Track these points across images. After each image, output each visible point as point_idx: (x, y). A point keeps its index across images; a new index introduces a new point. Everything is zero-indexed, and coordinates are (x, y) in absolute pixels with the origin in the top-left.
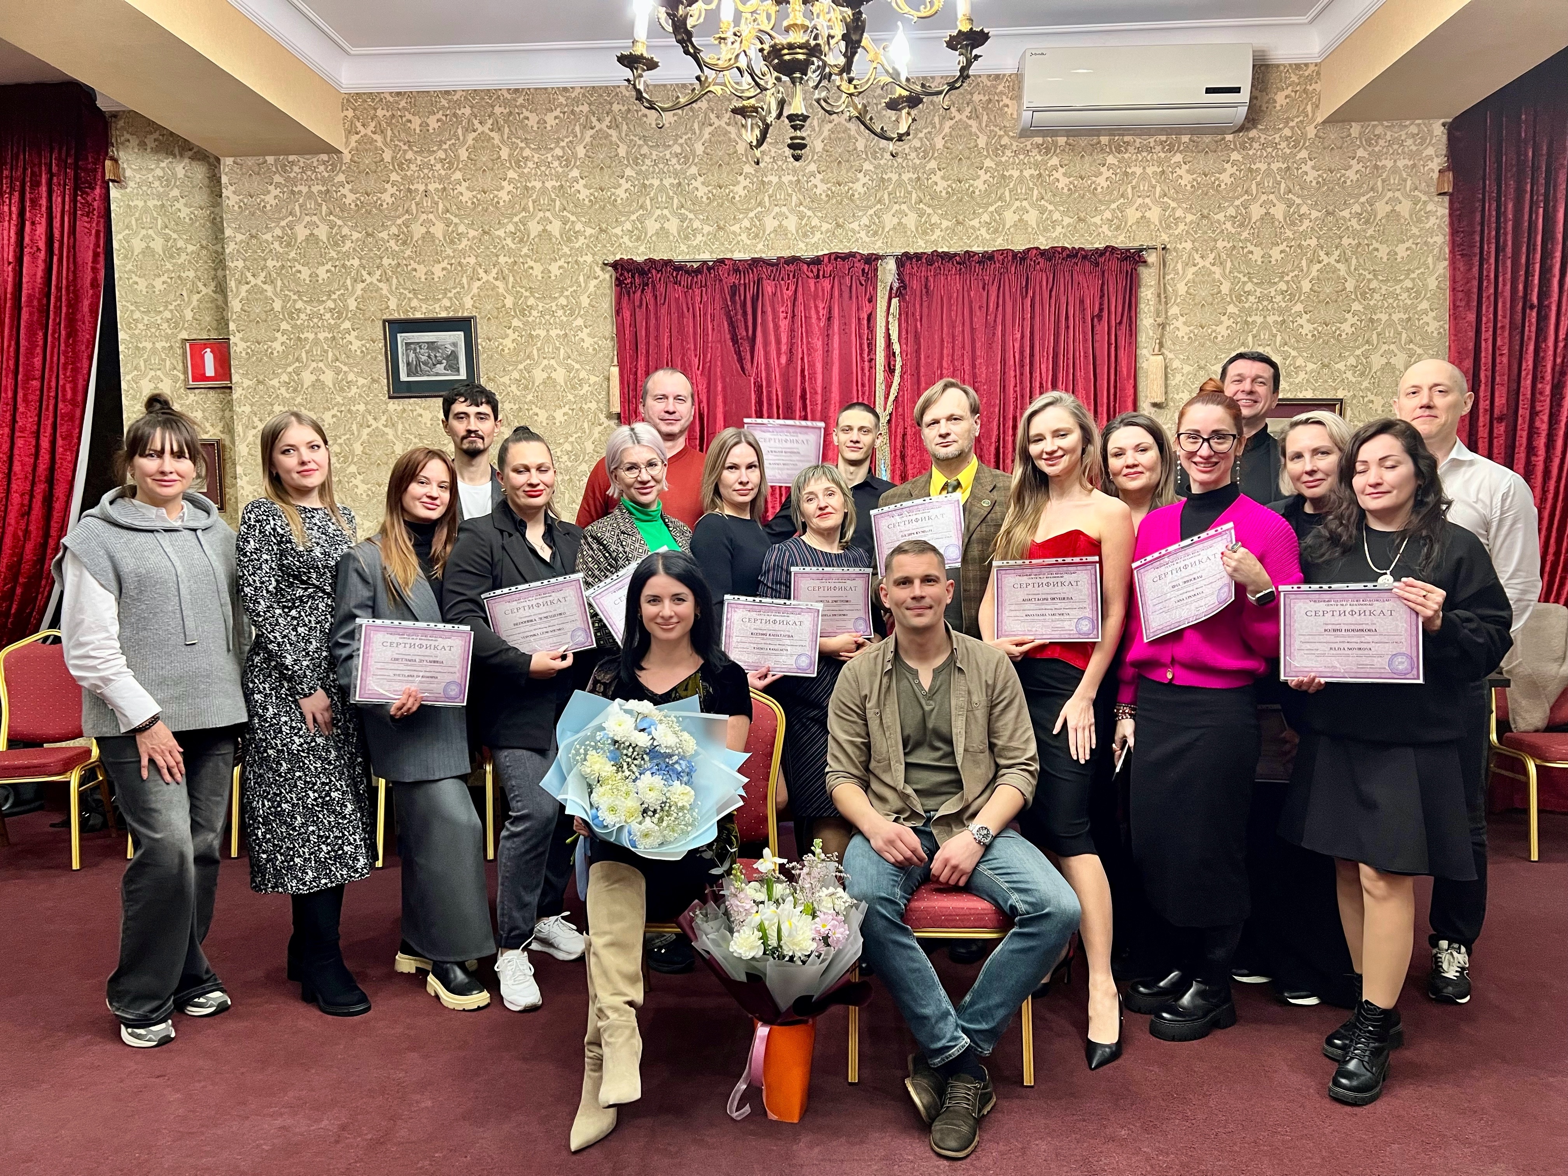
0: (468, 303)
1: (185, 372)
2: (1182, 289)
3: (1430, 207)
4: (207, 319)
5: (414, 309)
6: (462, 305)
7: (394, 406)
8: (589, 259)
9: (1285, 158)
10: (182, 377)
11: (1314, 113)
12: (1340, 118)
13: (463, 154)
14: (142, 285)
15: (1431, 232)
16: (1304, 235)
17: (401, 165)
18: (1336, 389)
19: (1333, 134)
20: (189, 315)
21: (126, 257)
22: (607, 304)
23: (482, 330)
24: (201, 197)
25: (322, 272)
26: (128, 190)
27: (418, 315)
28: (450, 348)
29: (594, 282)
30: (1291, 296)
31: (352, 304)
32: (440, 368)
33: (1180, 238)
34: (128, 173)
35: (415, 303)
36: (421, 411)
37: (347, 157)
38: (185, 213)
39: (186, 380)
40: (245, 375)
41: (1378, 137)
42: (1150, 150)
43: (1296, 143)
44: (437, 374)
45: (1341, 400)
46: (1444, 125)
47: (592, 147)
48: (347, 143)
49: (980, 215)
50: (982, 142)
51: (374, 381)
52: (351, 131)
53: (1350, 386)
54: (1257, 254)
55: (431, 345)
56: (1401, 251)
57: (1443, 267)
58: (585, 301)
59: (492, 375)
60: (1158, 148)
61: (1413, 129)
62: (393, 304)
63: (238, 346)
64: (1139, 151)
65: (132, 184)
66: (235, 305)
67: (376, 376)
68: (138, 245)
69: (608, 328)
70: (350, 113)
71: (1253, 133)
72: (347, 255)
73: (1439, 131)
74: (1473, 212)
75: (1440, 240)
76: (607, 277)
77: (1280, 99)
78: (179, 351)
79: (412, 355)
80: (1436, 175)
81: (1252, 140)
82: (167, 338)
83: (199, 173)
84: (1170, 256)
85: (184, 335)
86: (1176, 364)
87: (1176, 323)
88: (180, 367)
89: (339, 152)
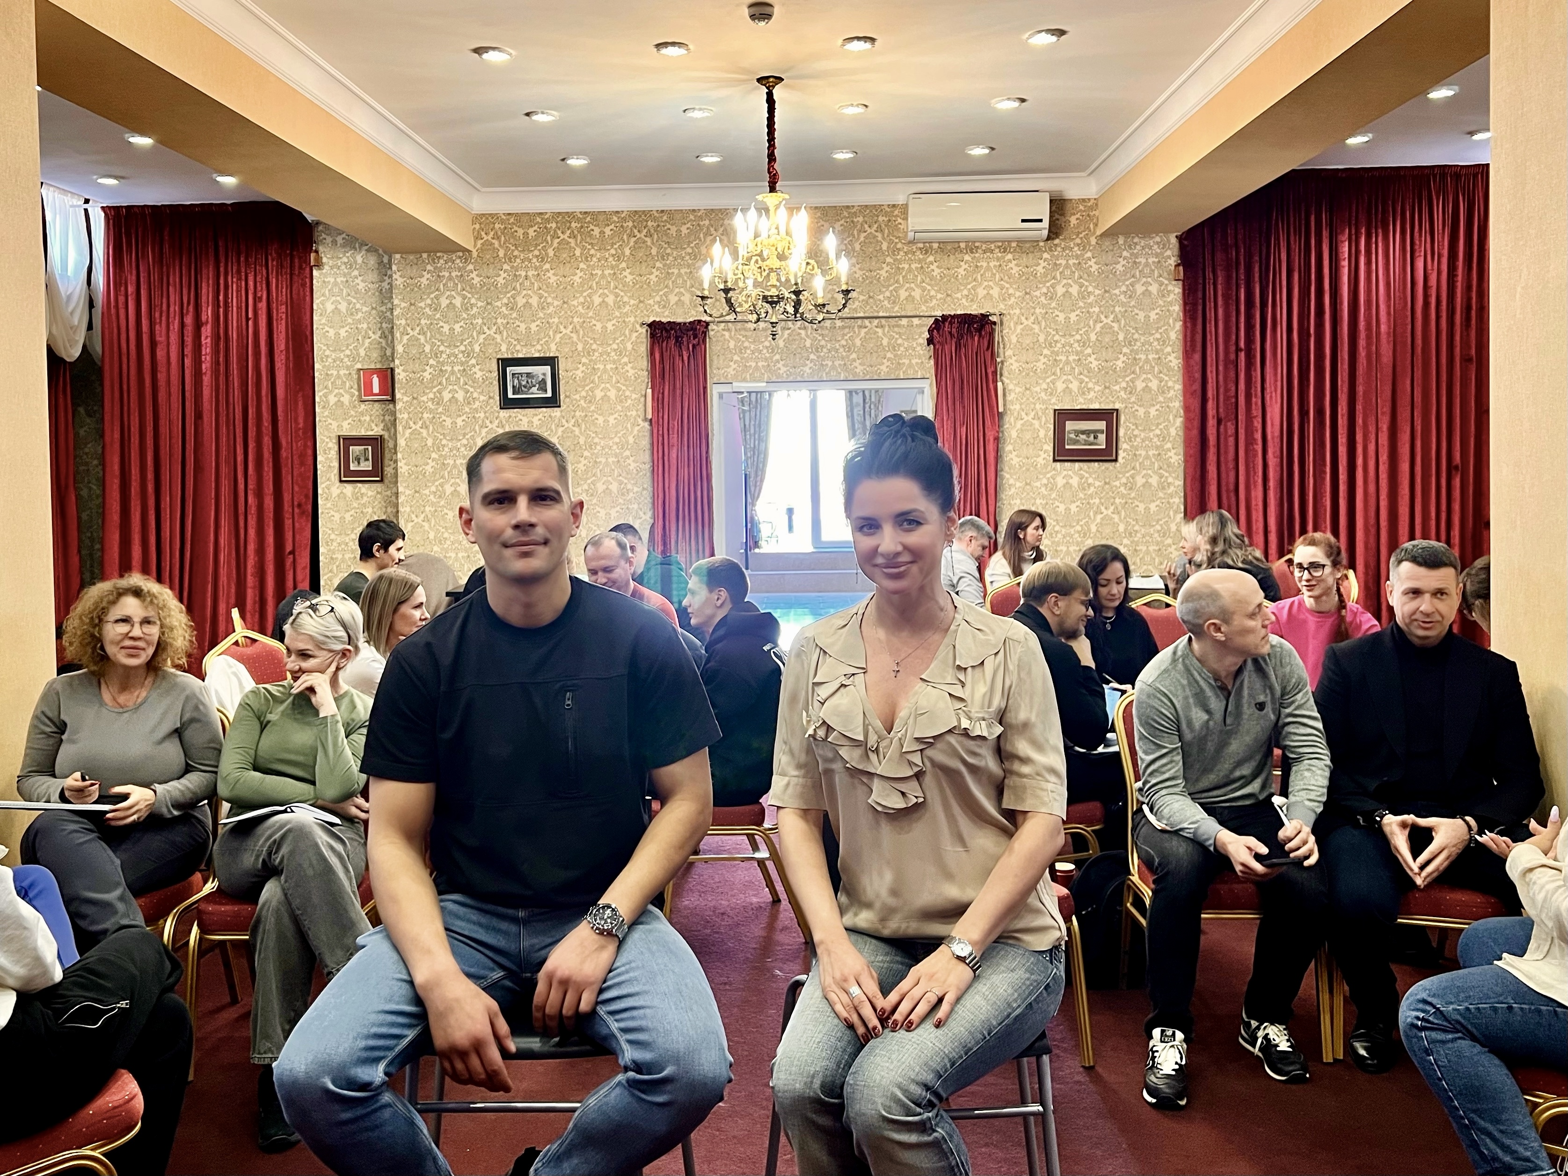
0: (553, 347)
1: (359, 390)
2: (1014, 339)
3: (1170, 288)
4: (375, 355)
5: (518, 351)
6: (549, 349)
7: (504, 414)
8: (632, 319)
9: (1077, 257)
10: (357, 393)
11: (1094, 229)
12: (1111, 233)
13: (551, 253)
14: (332, 333)
15: (1171, 303)
16: (1091, 305)
17: (510, 259)
18: (1114, 403)
19: (1107, 243)
20: (362, 352)
21: (321, 315)
22: (643, 348)
23: (562, 365)
24: (373, 276)
25: (457, 327)
26: (324, 271)
27: (520, 356)
28: (541, 377)
29: (635, 334)
30: (1084, 344)
31: (477, 348)
32: (534, 389)
33: (1012, 307)
34: (324, 260)
35: (518, 347)
36: (520, 417)
37: (475, 254)
38: (361, 286)
39: (360, 396)
40: (405, 394)
41: (1136, 244)
42: (992, 251)
43: (1084, 247)
44: (533, 393)
45: (1117, 410)
46: (1177, 237)
47: (634, 249)
48: (475, 246)
49: (884, 292)
50: (885, 246)
51: (490, 398)
52: (478, 237)
53: (1123, 401)
54: (1062, 317)
55: (528, 375)
56: (1153, 315)
57: (1179, 325)
58: (629, 346)
59: (568, 394)
60: (997, 250)
61: (1158, 239)
62: (504, 348)
63: (400, 375)
64: (985, 252)
65: (326, 267)
66: (400, 349)
67: (492, 395)
68: (330, 307)
69: (644, 363)
70: (477, 226)
71: (1057, 241)
72: (474, 316)
73: (1174, 241)
74: (1196, 291)
75: (1177, 308)
76: (643, 330)
77: (1073, 220)
78: (355, 377)
79: (516, 381)
80: (1173, 268)
81: (1056, 245)
82: (348, 368)
83: (372, 261)
84: (1005, 319)
85: (359, 366)
86: (1011, 387)
87: (1010, 361)
88: (356, 386)
89: (469, 251)
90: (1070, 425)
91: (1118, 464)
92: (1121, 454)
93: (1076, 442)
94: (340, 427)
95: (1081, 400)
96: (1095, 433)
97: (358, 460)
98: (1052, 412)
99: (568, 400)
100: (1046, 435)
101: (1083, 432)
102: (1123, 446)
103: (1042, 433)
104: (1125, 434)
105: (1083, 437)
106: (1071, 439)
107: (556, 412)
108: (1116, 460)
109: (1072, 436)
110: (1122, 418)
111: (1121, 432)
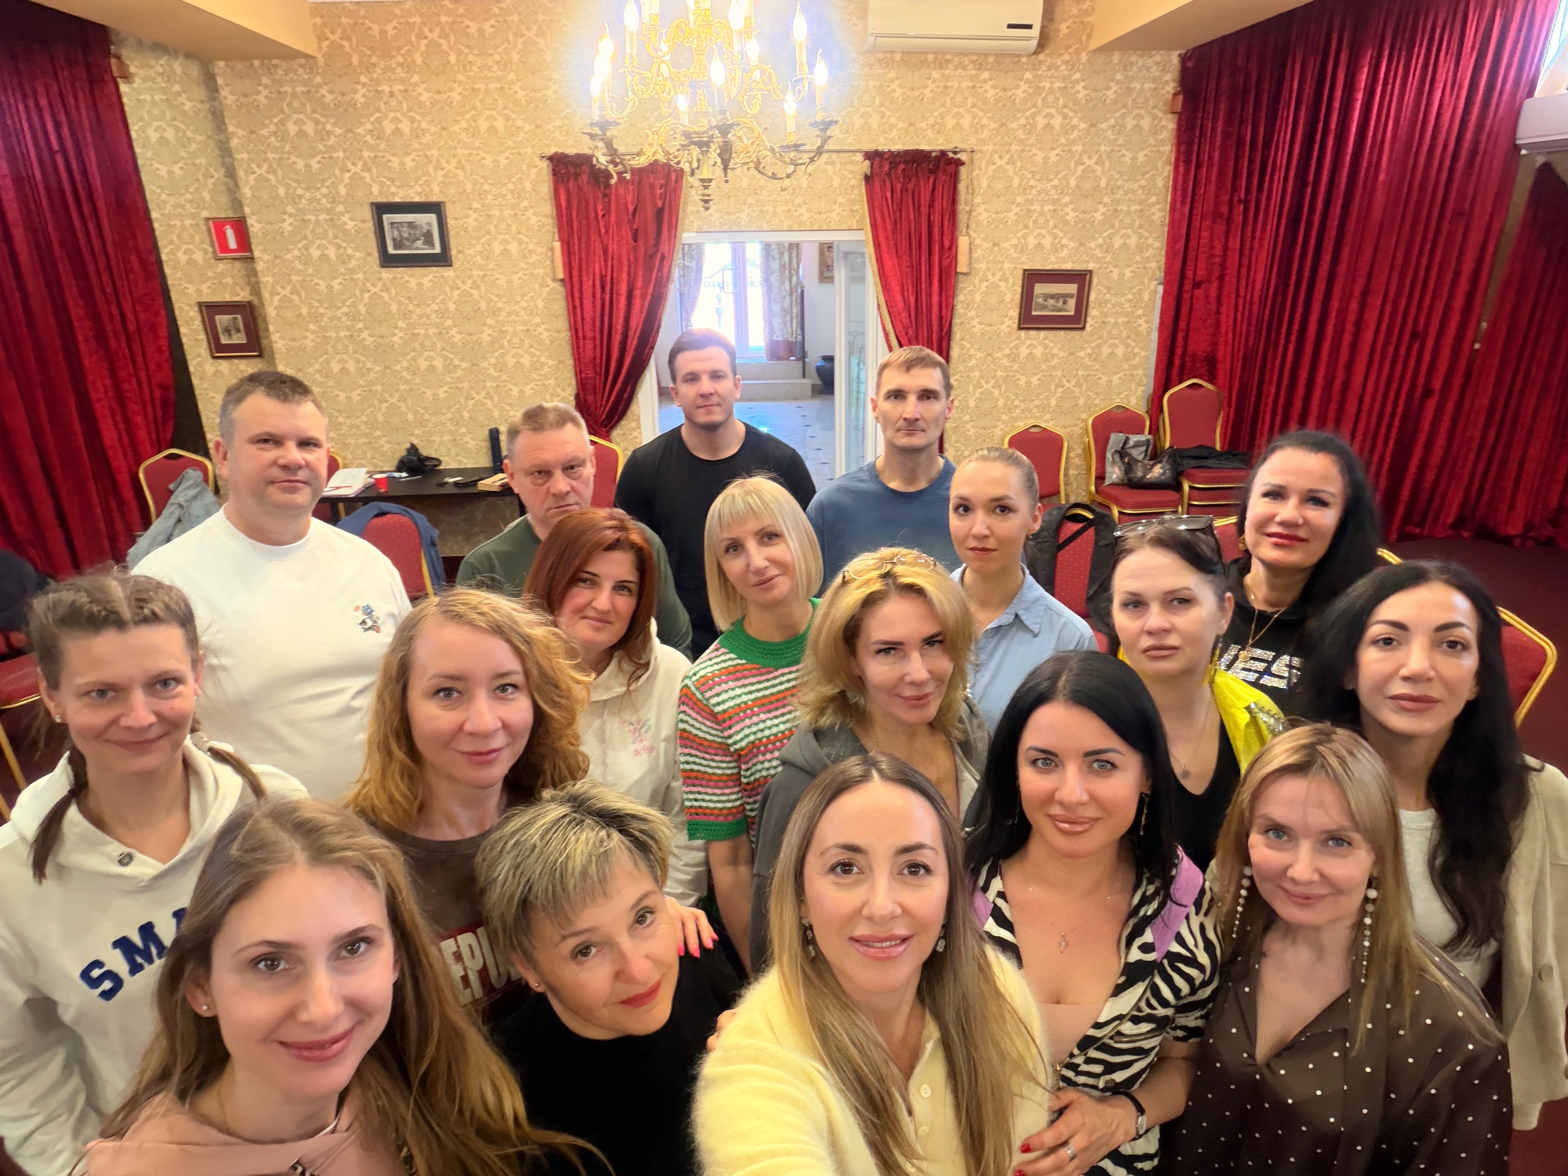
0: (436, 189)
1: (212, 245)
3: (1164, 122)
4: (224, 199)
5: (393, 194)
6: (432, 192)
7: (387, 274)
8: (529, 150)
9: (1064, 78)
10: (210, 249)
11: (1087, 41)
12: (1107, 50)
13: (418, 59)
14: (163, 171)
15: (1162, 142)
16: (1074, 142)
17: (368, 68)
18: (1088, 262)
19: (1100, 62)
20: (207, 197)
21: (144, 146)
22: (546, 187)
23: (451, 212)
24: (200, 92)
25: (314, 162)
26: (133, 85)
27: (397, 199)
28: (426, 228)
29: (535, 170)
30: (1062, 190)
31: (343, 191)
32: (419, 243)
33: (984, 142)
34: (131, 69)
35: (393, 189)
36: (407, 278)
37: (321, 61)
38: (188, 106)
39: (214, 252)
40: (264, 251)
41: (1132, 64)
42: (965, 67)
43: (1072, 65)
44: (417, 249)
45: (1091, 272)
46: (1179, 56)
48: (320, 48)
51: (368, 254)
52: (321, 37)
53: (1098, 260)
54: (1039, 156)
55: (411, 225)
56: (1141, 157)
57: (1169, 170)
58: (529, 186)
59: (460, 248)
60: (971, 66)
61: (1158, 58)
62: (375, 190)
63: (255, 226)
64: (956, 68)
65: (138, 80)
66: (247, 192)
67: (369, 250)
68: (154, 136)
69: (547, 208)
70: (319, 21)
71: (1042, 57)
72: (333, 148)
73: (1175, 61)
74: (1194, 128)
75: (1168, 149)
76: (545, 165)
77: (1063, 28)
78: (204, 228)
79: (396, 233)
80: (1170, 97)
81: (1041, 62)
82: (193, 216)
83: (195, 70)
84: (977, 156)
85: (206, 214)
86: (978, 241)
87: (980, 210)
88: (207, 240)
89: (313, 57)
90: (1040, 289)
91: (1085, 333)
92: (1090, 321)
93: (1043, 307)
94: (198, 291)
95: (1053, 259)
96: (1065, 297)
97: (228, 331)
98: (1021, 272)
99: (461, 255)
100: (1012, 299)
101: (1053, 296)
102: (1093, 312)
103: (1008, 298)
104: (1096, 299)
105: (1051, 302)
106: (1038, 304)
107: (448, 272)
108: (1083, 328)
109: (1040, 300)
110: (1095, 281)
111: (1093, 296)
